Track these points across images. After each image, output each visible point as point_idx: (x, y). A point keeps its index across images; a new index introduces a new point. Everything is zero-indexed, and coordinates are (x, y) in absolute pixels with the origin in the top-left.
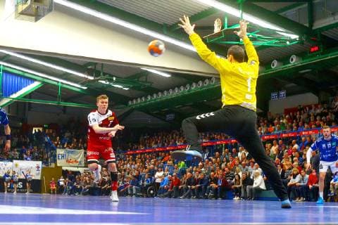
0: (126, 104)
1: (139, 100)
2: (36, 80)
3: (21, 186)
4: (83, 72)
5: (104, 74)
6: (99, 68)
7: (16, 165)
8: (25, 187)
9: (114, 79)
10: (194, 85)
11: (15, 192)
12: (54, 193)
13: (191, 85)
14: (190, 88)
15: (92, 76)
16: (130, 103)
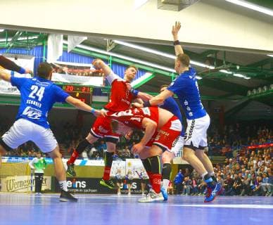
0: (245, 94)
1: (260, 90)
2: (147, 71)
3: (136, 187)
4: (204, 62)
5: (227, 63)
6: (220, 57)
7: (129, 164)
8: (139, 188)
9: (238, 67)
11: (129, 193)
15: (213, 65)
16: (249, 93)
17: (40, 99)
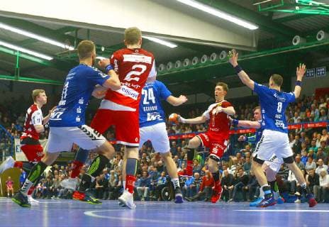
9: (103, 49)
10: (205, 57)
12: (11, 196)
13: (200, 57)
14: (199, 62)
15: (73, 45)
17: (154, 102)
